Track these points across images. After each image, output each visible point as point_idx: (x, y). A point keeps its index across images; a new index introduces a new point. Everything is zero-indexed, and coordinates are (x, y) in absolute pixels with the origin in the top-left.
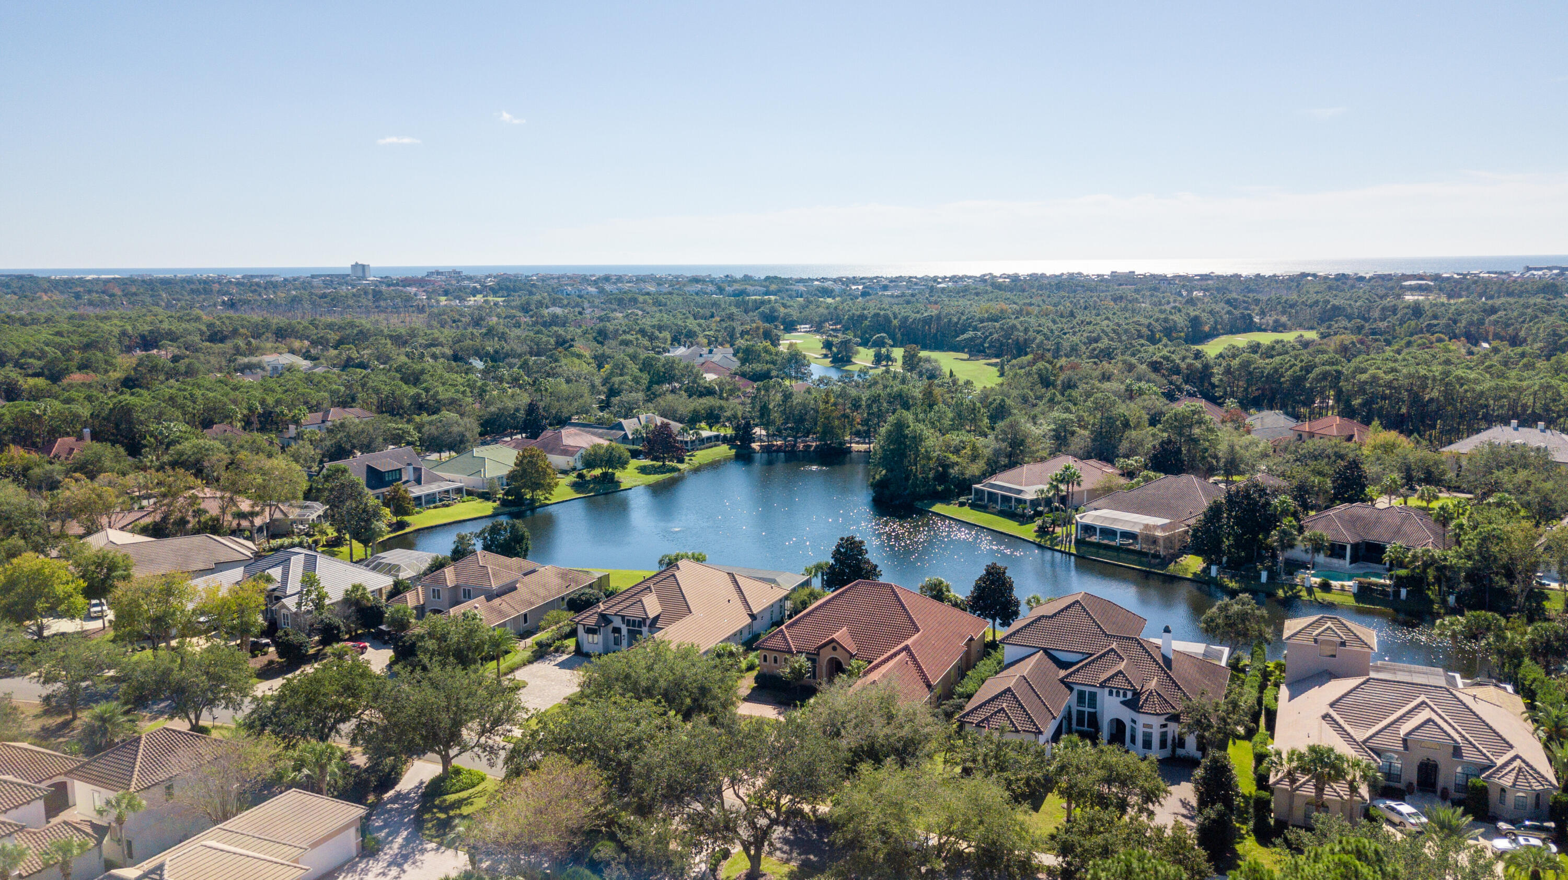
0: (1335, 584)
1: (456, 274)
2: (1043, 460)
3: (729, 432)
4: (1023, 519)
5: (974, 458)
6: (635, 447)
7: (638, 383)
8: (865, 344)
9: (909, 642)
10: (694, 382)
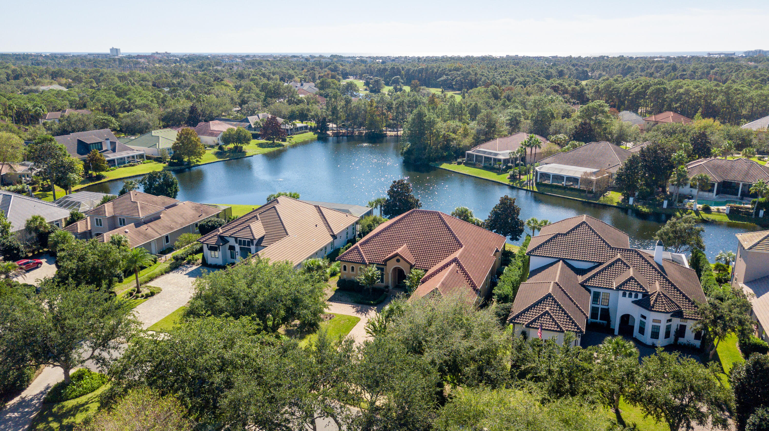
0: (714, 208)
1: (168, 55)
2: (505, 136)
3: (313, 124)
4: (499, 171)
5: (466, 135)
6: (256, 132)
7: (258, 97)
8: (387, 84)
9: (457, 254)
10: (292, 96)
